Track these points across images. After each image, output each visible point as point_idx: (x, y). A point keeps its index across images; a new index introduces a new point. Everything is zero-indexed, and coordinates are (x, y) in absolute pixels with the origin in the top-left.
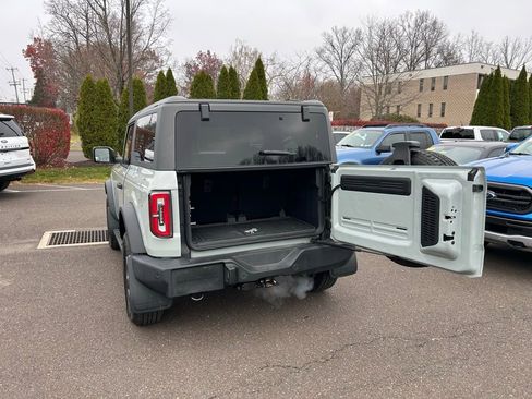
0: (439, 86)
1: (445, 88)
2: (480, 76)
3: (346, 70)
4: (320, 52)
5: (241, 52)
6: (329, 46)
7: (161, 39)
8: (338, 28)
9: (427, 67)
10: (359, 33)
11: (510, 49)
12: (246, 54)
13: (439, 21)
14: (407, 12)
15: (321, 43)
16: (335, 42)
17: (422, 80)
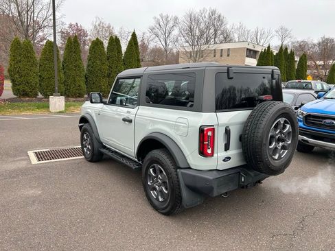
0: (225, 54)
1: (228, 55)
2: (247, 49)
3: (168, 41)
4: (152, 29)
5: (99, 25)
6: (158, 26)
8: (164, 15)
9: (215, 43)
10: (176, 19)
11: (259, 34)
12: (103, 27)
13: (222, 15)
14: (204, 8)
15: (153, 23)
16: (161, 23)
17: (222, 50)
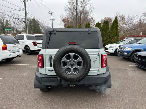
5: (118, 16)
7: (91, 14)
